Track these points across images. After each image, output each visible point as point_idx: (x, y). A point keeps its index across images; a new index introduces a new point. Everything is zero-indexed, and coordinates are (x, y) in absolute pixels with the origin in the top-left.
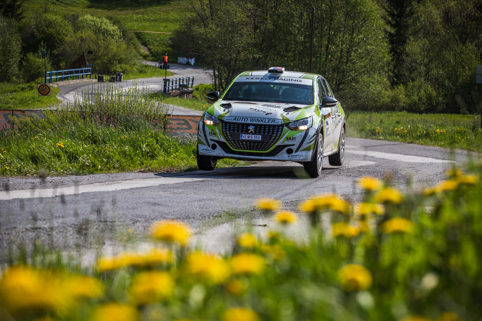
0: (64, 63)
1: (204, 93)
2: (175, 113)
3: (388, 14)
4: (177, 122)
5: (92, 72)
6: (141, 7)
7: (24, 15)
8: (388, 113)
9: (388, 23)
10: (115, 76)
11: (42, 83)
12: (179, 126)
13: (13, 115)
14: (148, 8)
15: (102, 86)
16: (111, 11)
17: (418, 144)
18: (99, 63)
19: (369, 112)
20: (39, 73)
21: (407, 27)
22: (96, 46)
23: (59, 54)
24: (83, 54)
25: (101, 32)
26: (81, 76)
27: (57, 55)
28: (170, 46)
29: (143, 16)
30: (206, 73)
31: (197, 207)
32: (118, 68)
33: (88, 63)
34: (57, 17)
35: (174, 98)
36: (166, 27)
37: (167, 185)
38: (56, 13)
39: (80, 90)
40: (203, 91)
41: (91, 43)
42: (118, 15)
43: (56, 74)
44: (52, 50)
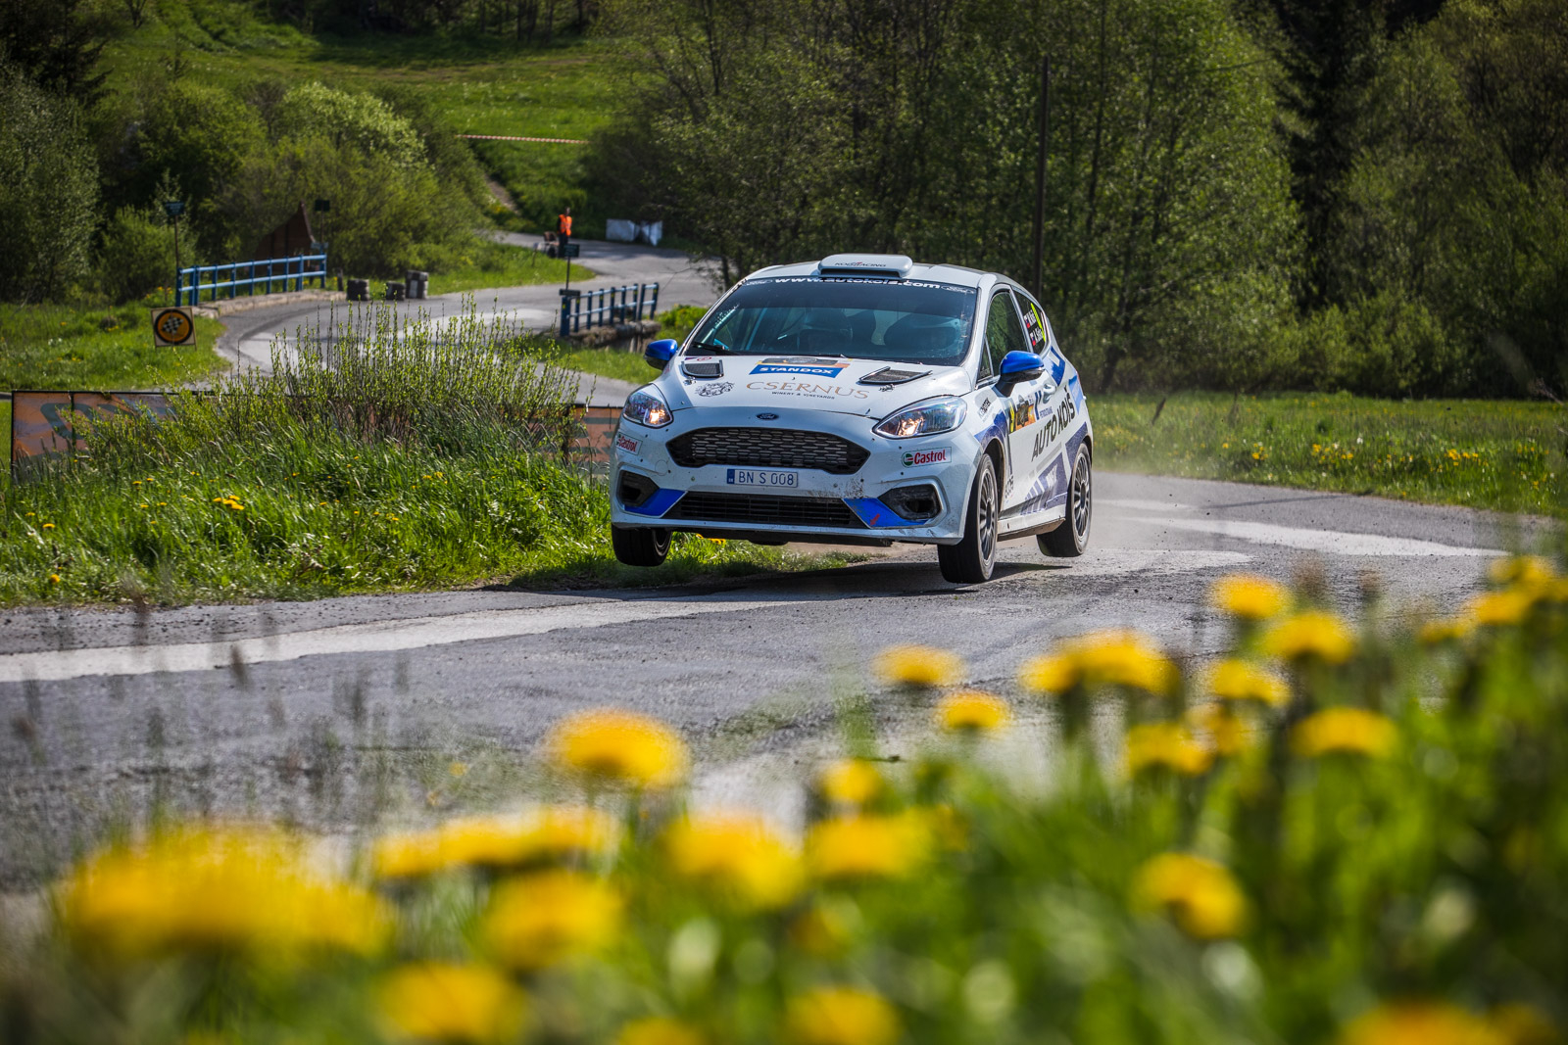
0: (238, 239)
2: (599, 400)
3: (1290, 74)
4: (605, 428)
5: (329, 270)
6: (485, 56)
7: (107, 84)
8: (1291, 399)
9: (1291, 104)
10: (403, 283)
11: (165, 306)
13: (73, 408)
14: (508, 62)
15: (363, 314)
16: (389, 71)
17: (1387, 496)
18: (351, 239)
19: (1231, 397)
20: (156, 272)
21: (1351, 117)
22: (340, 186)
23: (222, 212)
24: (301, 210)
25: (359, 139)
26: (294, 281)
27: (215, 214)
28: (582, 184)
29: (493, 85)
30: (700, 270)
31: (672, 702)
32: (412, 255)
33: (314, 240)
34: (215, 90)
35: (594, 352)
36: (567, 121)
37: (576, 631)
38: (209, 79)
39: (291, 326)
41: (324, 174)
42: (412, 83)
43: (213, 277)
44: (198, 198)
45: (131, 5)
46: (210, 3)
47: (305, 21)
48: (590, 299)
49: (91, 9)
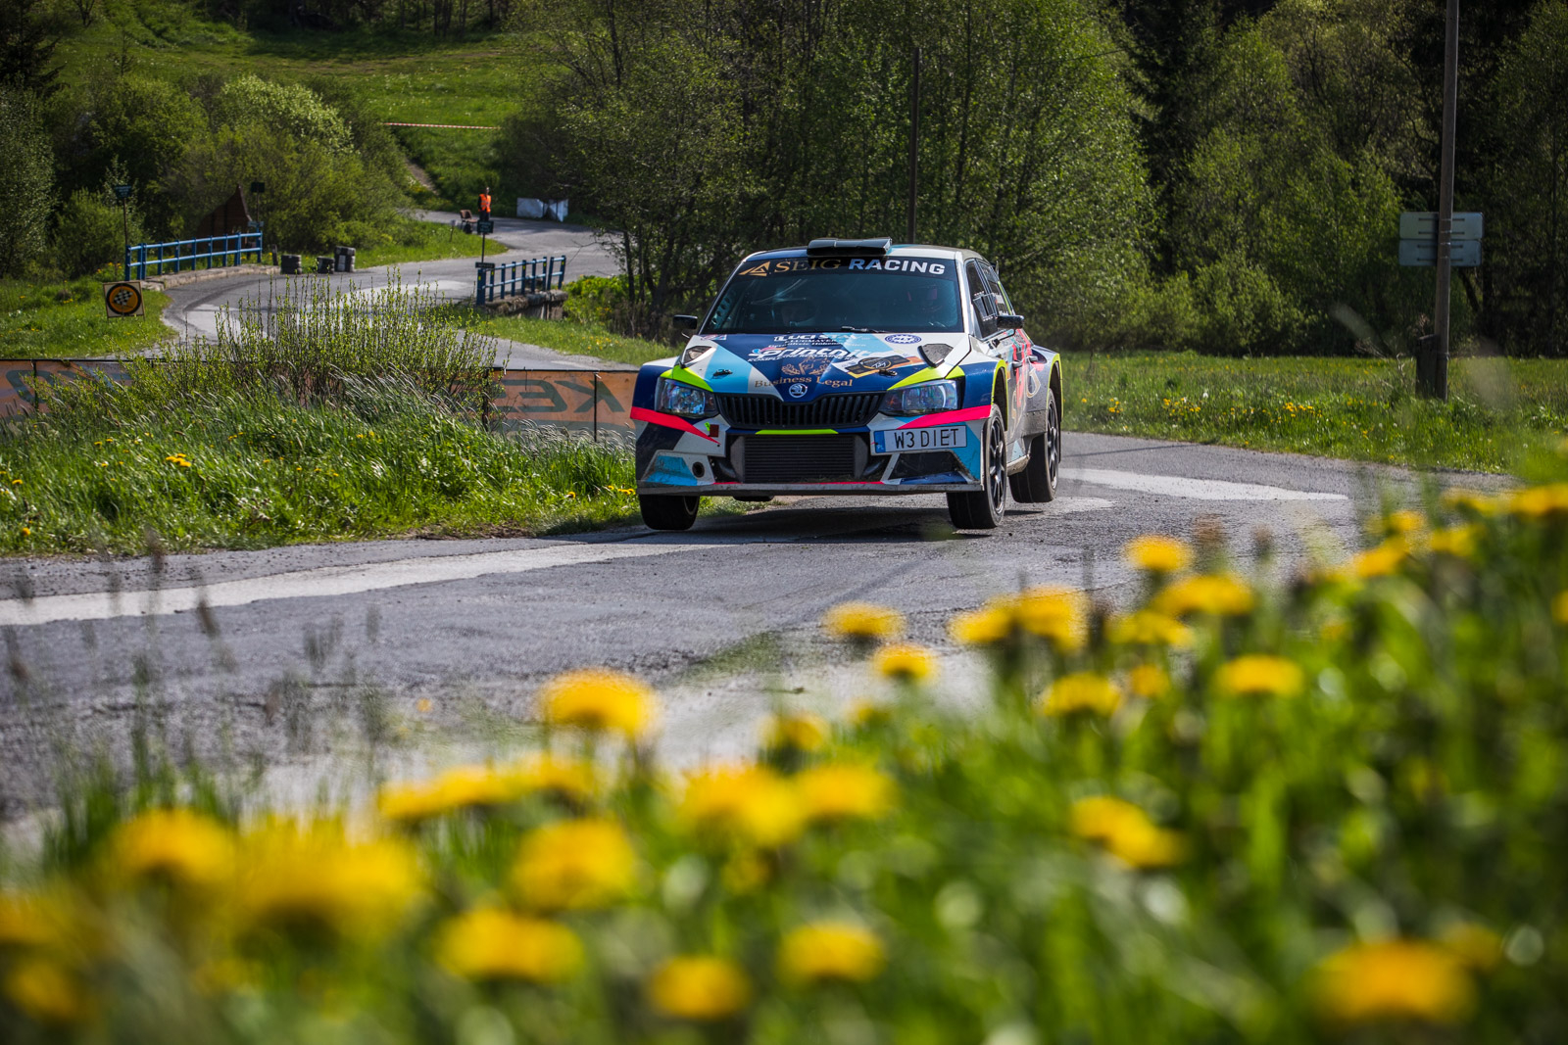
0: (181, 220)
1: (596, 302)
2: (515, 364)
3: (1136, 62)
4: (522, 388)
5: (264, 246)
6: (406, 50)
7: (60, 79)
8: (1141, 357)
9: (1138, 90)
10: (333, 258)
11: (115, 280)
12: (527, 401)
13: (35, 375)
14: (427, 55)
15: (298, 284)
16: (318, 64)
17: (1231, 446)
18: (285, 218)
19: (1088, 355)
20: (107, 249)
21: (1191, 101)
22: (274, 170)
23: (166, 193)
24: (238, 191)
25: (291, 127)
26: (233, 257)
27: (159, 196)
28: (494, 165)
29: (412, 77)
30: (603, 244)
31: (594, 640)
32: (340, 232)
33: (250, 219)
34: (160, 83)
35: (508, 319)
36: (480, 109)
37: (503, 575)
38: (154, 73)
39: (234, 297)
40: (594, 298)
41: (261, 158)
42: (339, 75)
43: (158, 254)
44: (144, 180)
45: (80, 6)
46: (153, 3)
47: (240, 19)
48: (503, 271)
49: (44, 10)
